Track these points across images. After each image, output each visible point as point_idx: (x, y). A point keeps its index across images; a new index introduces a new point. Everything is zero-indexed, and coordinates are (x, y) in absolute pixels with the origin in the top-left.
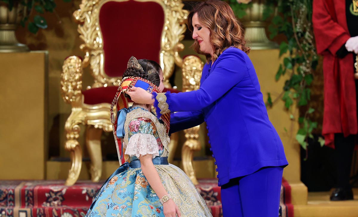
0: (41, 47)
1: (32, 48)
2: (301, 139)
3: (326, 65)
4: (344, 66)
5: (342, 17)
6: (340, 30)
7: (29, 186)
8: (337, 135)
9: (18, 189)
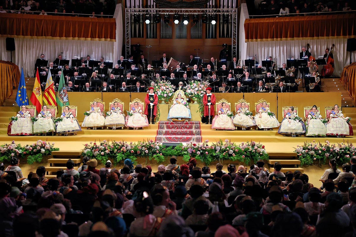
0: (168, 104)
1: (167, 104)
2: (202, 116)
3: (205, 106)
4: (207, 107)
5: (207, 100)
6: (206, 102)
7: (166, 122)
8: (206, 116)
9: (164, 122)
